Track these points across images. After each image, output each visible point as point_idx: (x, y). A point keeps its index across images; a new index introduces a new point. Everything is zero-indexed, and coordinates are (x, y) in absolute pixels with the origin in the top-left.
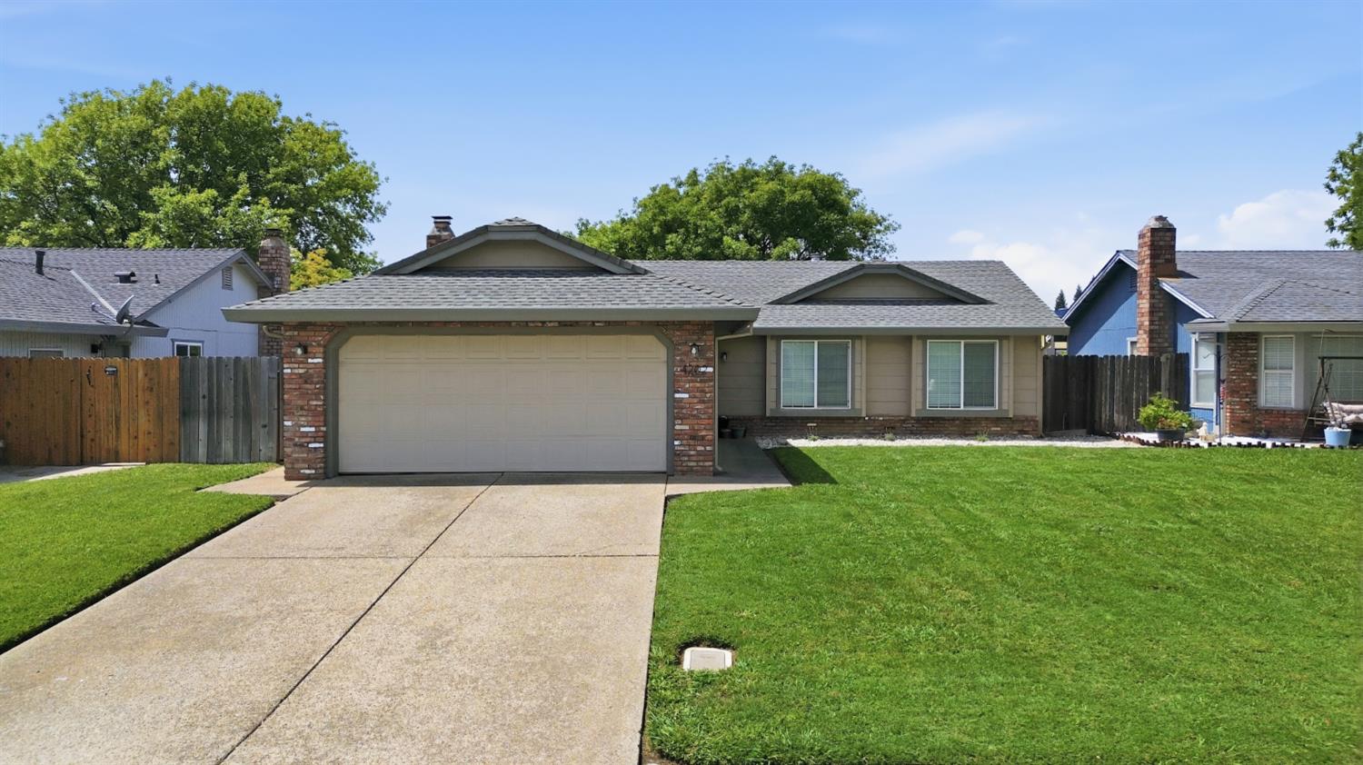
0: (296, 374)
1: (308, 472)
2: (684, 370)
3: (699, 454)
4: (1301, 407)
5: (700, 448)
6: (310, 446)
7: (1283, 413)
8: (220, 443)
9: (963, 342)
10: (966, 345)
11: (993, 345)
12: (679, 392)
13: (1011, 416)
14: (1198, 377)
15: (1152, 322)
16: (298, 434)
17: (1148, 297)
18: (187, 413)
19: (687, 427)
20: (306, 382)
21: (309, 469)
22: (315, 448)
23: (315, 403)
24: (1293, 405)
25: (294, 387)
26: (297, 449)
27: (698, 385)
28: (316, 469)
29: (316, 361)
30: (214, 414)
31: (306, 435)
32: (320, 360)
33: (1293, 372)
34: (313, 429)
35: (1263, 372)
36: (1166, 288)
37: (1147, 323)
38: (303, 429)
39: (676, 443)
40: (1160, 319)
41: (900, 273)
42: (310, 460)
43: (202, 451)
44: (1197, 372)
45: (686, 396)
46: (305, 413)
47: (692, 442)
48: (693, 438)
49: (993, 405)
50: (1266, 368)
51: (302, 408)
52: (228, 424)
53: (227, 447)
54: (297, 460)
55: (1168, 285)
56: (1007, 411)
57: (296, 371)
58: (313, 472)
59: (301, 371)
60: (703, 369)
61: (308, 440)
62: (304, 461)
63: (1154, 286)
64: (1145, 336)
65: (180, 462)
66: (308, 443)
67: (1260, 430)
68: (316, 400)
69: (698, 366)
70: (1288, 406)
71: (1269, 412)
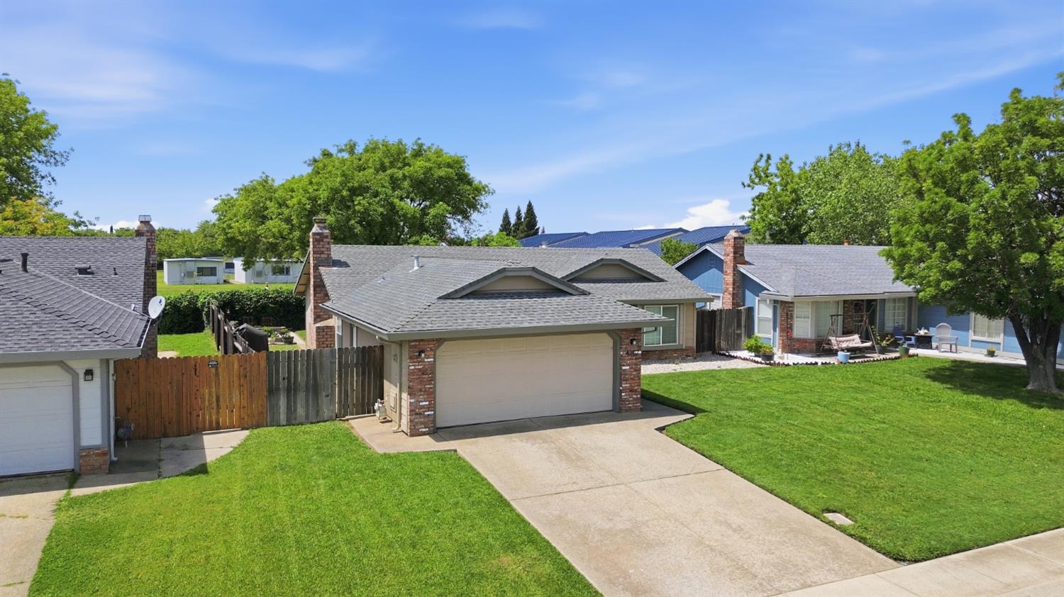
0: (417, 369)
1: (424, 430)
2: (627, 353)
3: (634, 399)
4: (813, 338)
5: (635, 396)
6: (426, 413)
7: (805, 341)
8: (295, 410)
9: (662, 307)
10: (663, 308)
11: (676, 308)
12: (624, 366)
13: (684, 348)
14: (759, 320)
15: (734, 288)
16: (418, 407)
17: (732, 275)
18: (272, 391)
19: (628, 385)
20: (423, 374)
21: (425, 428)
22: (428, 415)
23: (429, 386)
24: (809, 337)
25: (415, 377)
26: (418, 416)
27: (634, 361)
28: (429, 428)
29: (429, 360)
30: (291, 390)
31: (423, 407)
32: (432, 360)
33: (810, 320)
34: (427, 403)
35: (795, 319)
36: (742, 270)
37: (731, 289)
38: (421, 404)
39: (623, 394)
40: (738, 287)
41: (621, 264)
42: (425, 423)
43: (283, 417)
44: (758, 318)
45: (628, 368)
46: (422, 393)
47: (630, 393)
48: (631, 391)
49: (675, 342)
50: (797, 317)
51: (421, 391)
52: (301, 397)
53: (301, 411)
54: (417, 423)
55: (742, 269)
56: (682, 345)
57: (417, 367)
58: (427, 429)
59: (420, 367)
60: (637, 352)
61: (423, 410)
62: (421, 423)
63: (735, 268)
64: (730, 296)
65: (267, 426)
66: (424, 412)
67: (794, 349)
68: (430, 384)
69: (634, 351)
70: (806, 337)
71: (798, 340)
